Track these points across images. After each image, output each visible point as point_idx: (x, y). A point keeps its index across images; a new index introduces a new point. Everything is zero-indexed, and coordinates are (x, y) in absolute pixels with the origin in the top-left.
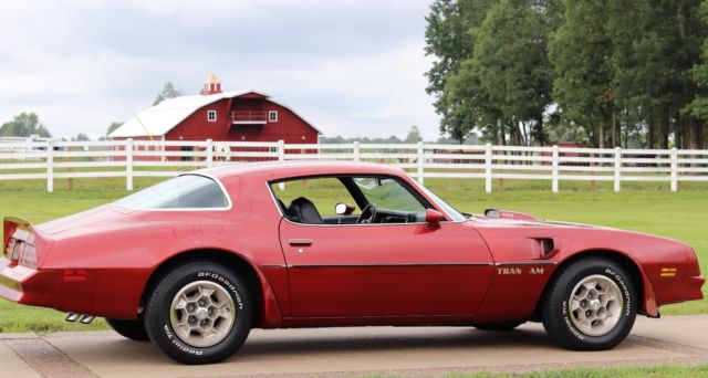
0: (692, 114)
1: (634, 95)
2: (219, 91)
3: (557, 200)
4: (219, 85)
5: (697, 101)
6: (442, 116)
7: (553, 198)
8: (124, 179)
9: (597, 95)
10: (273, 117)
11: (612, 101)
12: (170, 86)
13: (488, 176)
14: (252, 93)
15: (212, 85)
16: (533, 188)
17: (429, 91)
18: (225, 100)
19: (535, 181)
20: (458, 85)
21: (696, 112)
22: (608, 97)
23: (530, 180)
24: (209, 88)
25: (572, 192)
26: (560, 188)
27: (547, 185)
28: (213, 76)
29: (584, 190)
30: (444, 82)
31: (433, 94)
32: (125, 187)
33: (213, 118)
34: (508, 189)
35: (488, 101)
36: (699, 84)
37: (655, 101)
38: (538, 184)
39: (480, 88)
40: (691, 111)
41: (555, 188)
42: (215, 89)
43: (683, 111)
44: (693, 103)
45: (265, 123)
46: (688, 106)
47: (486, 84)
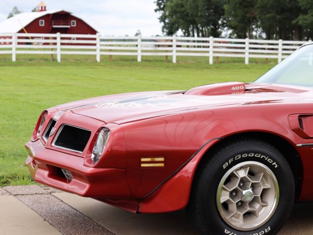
0: (299, 24)
1: (268, 13)
2: (45, 10)
3: (249, 68)
4: (45, 7)
5: (301, 17)
6: (162, 24)
7: (246, 67)
8: (11, 55)
9: (247, 13)
10: (74, 24)
11: (255, 16)
12: (16, 8)
13: (211, 55)
14: (63, 12)
15: (42, 7)
16: (234, 62)
17: (156, 11)
18: (48, 15)
19: (235, 58)
20: (172, 7)
21: (301, 22)
22: (253, 14)
23: (232, 58)
24: (40, 9)
25: (255, 64)
26: (249, 62)
27: (242, 60)
28: (42, 3)
29: (262, 63)
30: (164, 6)
31: (158, 12)
32: (11, 59)
33: (42, 24)
34: (221, 62)
35: (188, 16)
36: (302, 8)
37: (278, 17)
38: (236, 59)
39: (184, 9)
40: (298, 22)
41: (247, 62)
42: (43, 9)
43: (294, 22)
44: (299, 18)
45: (69, 27)
46: (296, 20)
47: (187, 7)
